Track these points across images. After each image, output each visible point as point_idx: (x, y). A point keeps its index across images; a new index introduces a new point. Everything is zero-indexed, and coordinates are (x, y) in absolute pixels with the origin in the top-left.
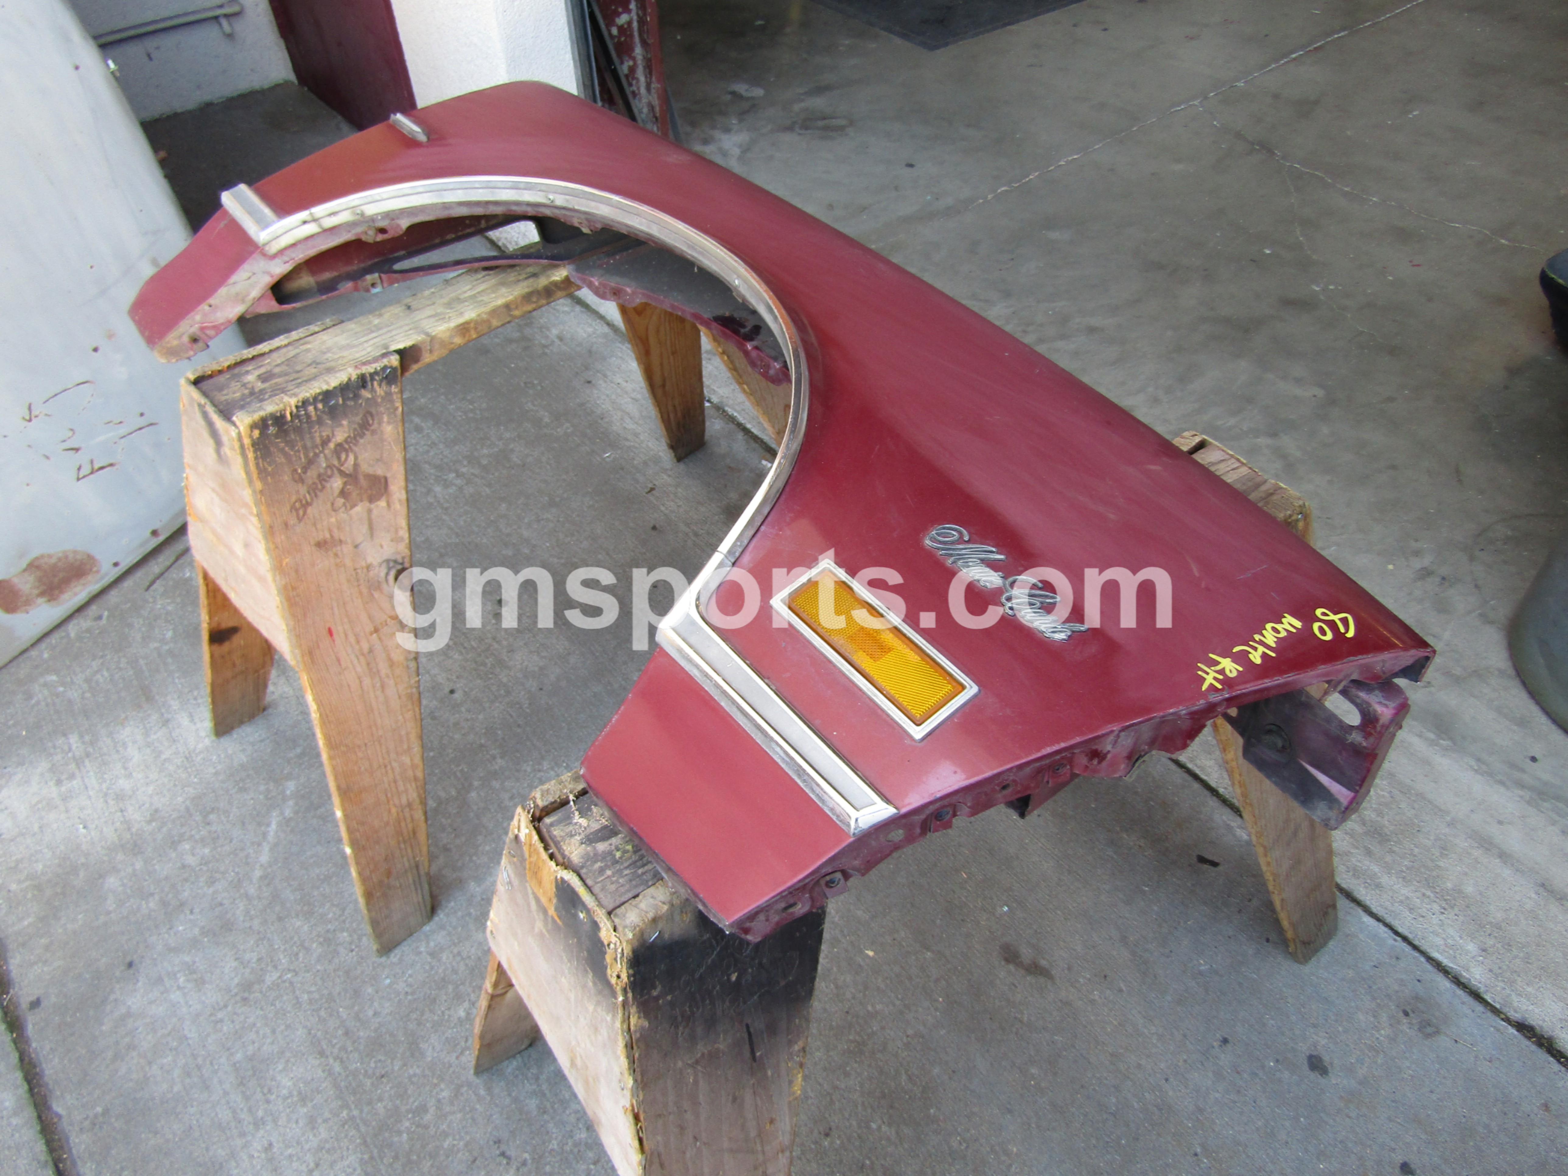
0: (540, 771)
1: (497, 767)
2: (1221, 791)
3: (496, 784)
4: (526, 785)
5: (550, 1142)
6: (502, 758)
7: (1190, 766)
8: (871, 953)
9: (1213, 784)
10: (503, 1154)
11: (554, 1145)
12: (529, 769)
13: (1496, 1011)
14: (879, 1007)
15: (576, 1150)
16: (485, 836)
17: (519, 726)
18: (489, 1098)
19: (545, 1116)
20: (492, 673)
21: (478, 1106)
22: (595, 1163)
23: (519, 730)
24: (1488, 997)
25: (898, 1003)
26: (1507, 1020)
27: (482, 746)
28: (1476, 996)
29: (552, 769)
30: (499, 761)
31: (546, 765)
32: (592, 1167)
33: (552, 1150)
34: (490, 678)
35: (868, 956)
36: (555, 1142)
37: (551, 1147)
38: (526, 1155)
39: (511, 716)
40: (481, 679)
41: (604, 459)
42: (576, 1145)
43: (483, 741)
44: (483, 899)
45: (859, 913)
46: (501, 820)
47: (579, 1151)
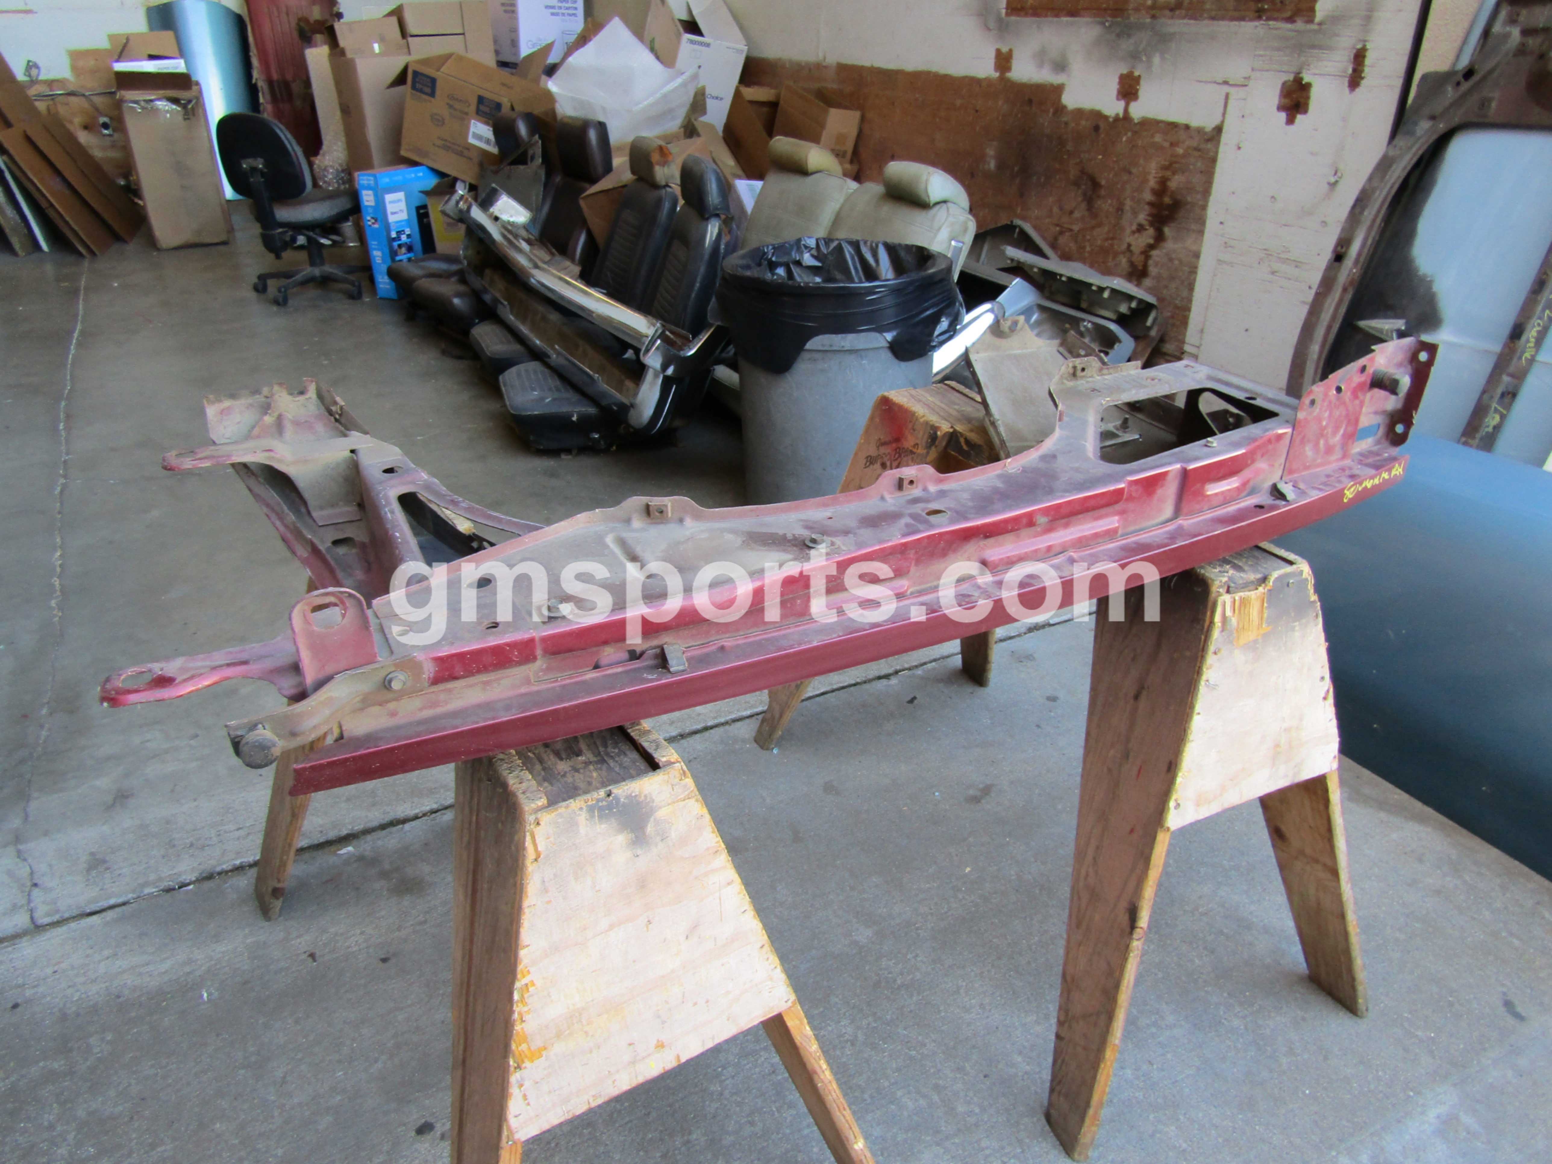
0: (721, 1094)
1: (703, 1139)
2: (858, 680)
3: (728, 1140)
4: (738, 1109)
5: (1136, 1098)
6: (690, 1134)
7: (835, 687)
8: (968, 869)
9: (853, 682)
10: (1152, 1136)
11: (1139, 1095)
12: (715, 1105)
13: (1019, 635)
14: (1013, 873)
15: (1143, 1078)
16: (800, 1152)
17: (649, 1114)
18: (1101, 1149)
19: (1115, 1101)
20: (549, 1143)
21: (1110, 1158)
22: (1152, 1065)
23: (654, 1114)
24: (1013, 634)
25: (1009, 862)
26: (1025, 633)
27: (664, 1156)
28: (1011, 638)
29: (721, 1082)
30: (694, 1136)
31: (715, 1088)
32: (1155, 1067)
33: (1144, 1095)
34: (557, 1145)
35: (969, 872)
36: (1137, 1094)
37: (1141, 1097)
38: (1151, 1117)
39: (631, 1121)
40: (552, 1156)
41: (209, 1000)
42: (1138, 1078)
43: (658, 1155)
44: (882, 1155)
45: (931, 871)
46: (780, 1135)
47: (1143, 1075)
